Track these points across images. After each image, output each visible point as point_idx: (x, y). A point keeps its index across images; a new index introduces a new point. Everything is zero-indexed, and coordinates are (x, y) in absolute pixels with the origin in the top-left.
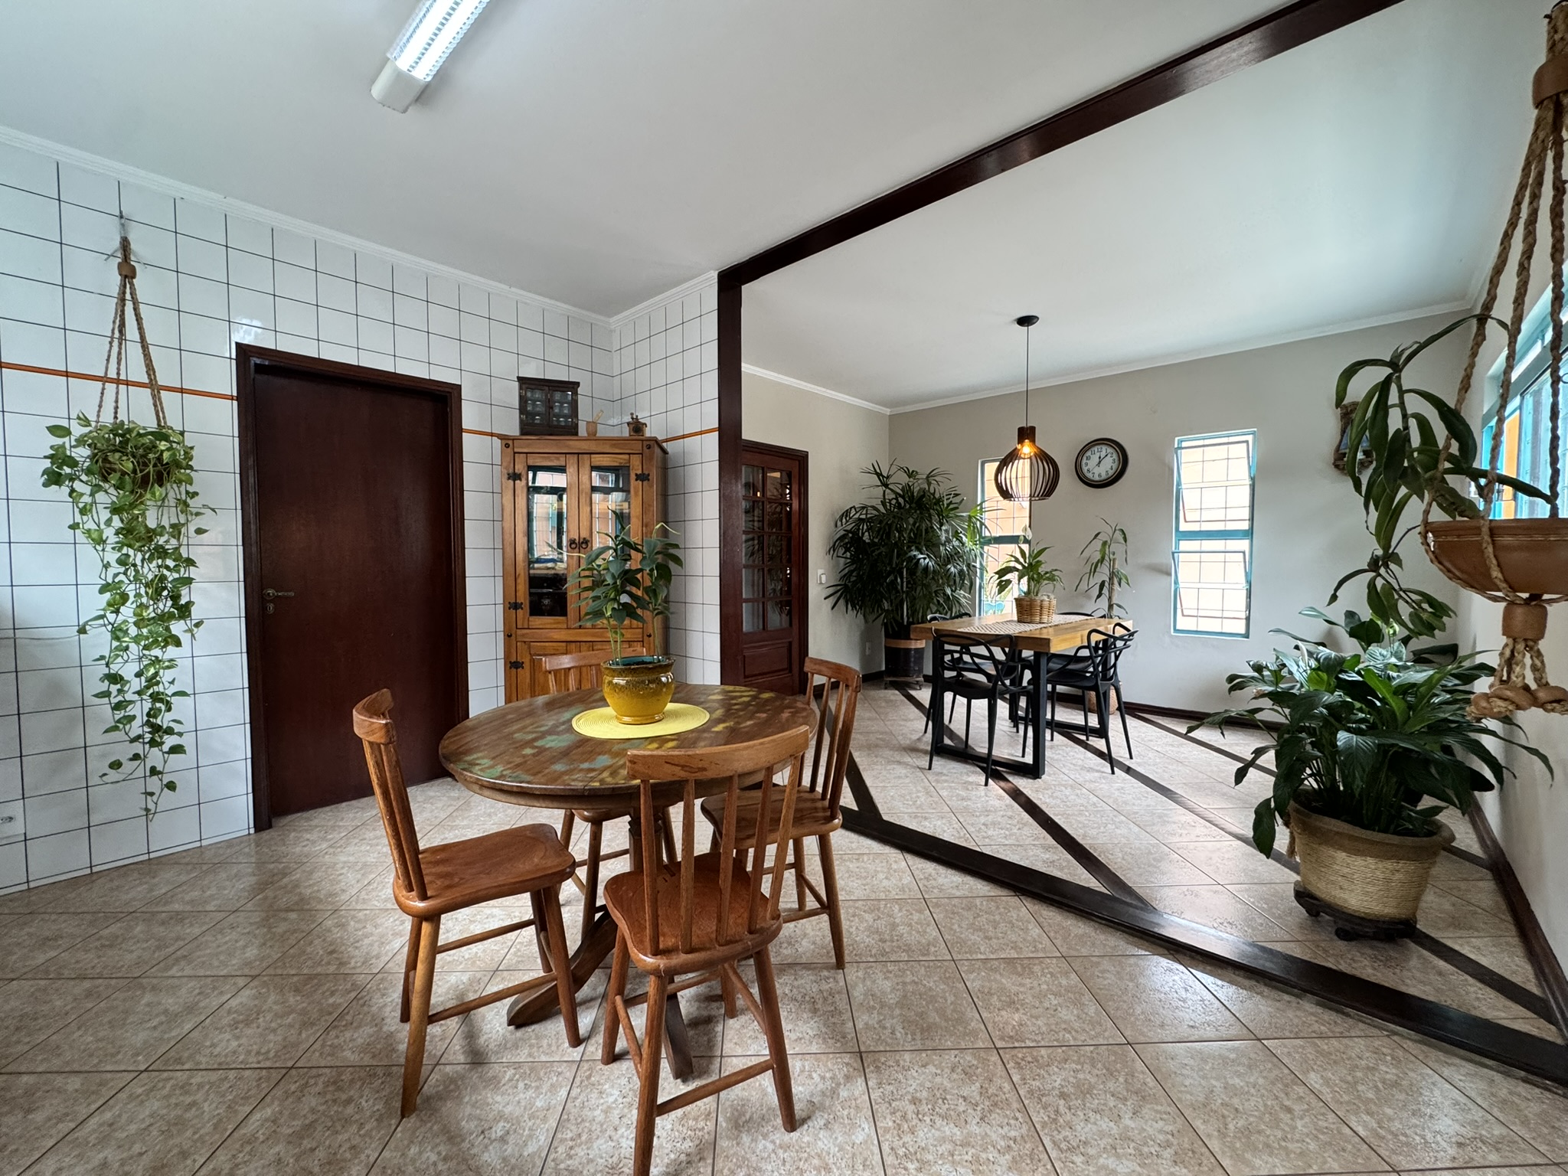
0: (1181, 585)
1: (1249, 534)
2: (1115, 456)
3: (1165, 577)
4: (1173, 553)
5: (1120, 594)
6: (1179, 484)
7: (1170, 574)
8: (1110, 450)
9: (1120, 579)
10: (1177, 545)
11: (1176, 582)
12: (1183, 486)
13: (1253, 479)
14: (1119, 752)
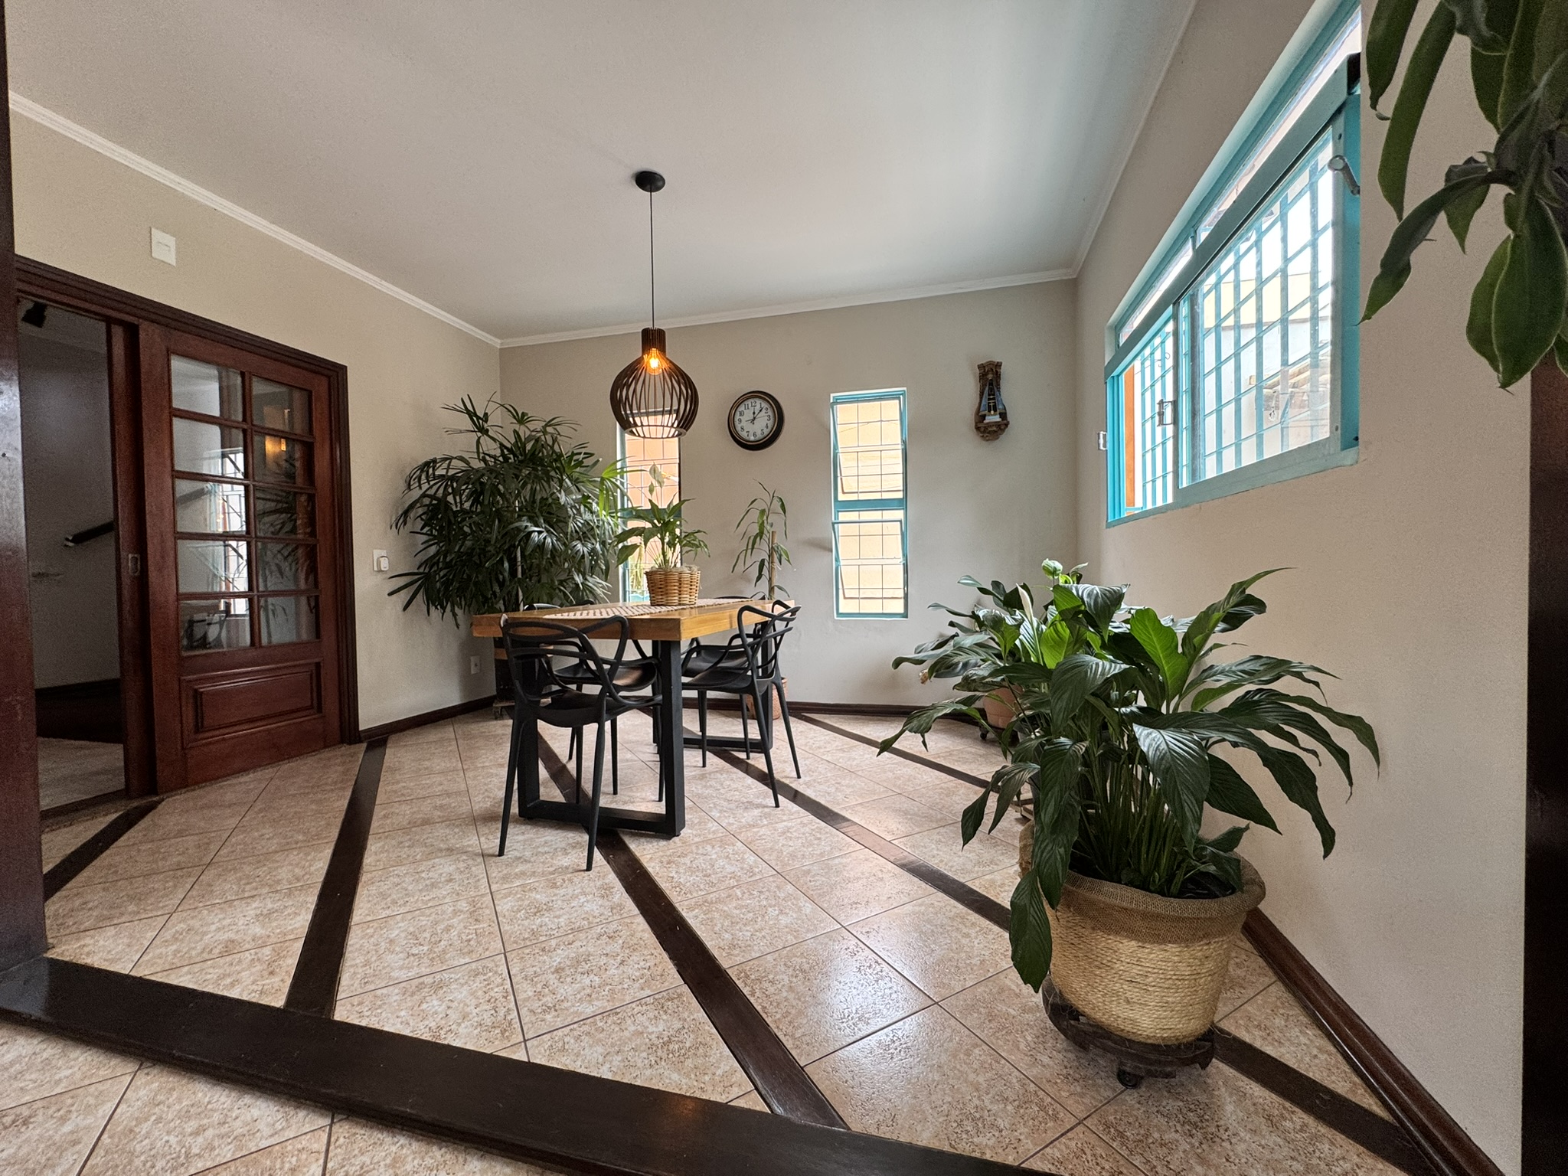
0: (842, 562)
1: (902, 504)
2: (770, 413)
3: (827, 553)
4: (833, 524)
5: (782, 574)
6: (836, 447)
7: (832, 551)
8: (765, 405)
9: (781, 556)
10: (837, 517)
11: (837, 560)
12: (840, 450)
13: (904, 442)
14: (783, 770)
